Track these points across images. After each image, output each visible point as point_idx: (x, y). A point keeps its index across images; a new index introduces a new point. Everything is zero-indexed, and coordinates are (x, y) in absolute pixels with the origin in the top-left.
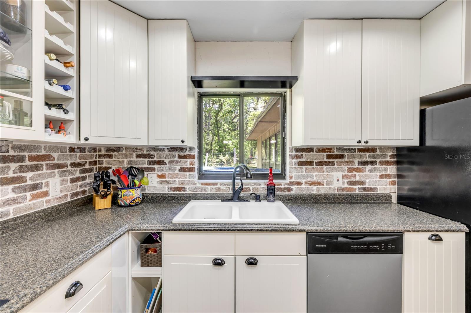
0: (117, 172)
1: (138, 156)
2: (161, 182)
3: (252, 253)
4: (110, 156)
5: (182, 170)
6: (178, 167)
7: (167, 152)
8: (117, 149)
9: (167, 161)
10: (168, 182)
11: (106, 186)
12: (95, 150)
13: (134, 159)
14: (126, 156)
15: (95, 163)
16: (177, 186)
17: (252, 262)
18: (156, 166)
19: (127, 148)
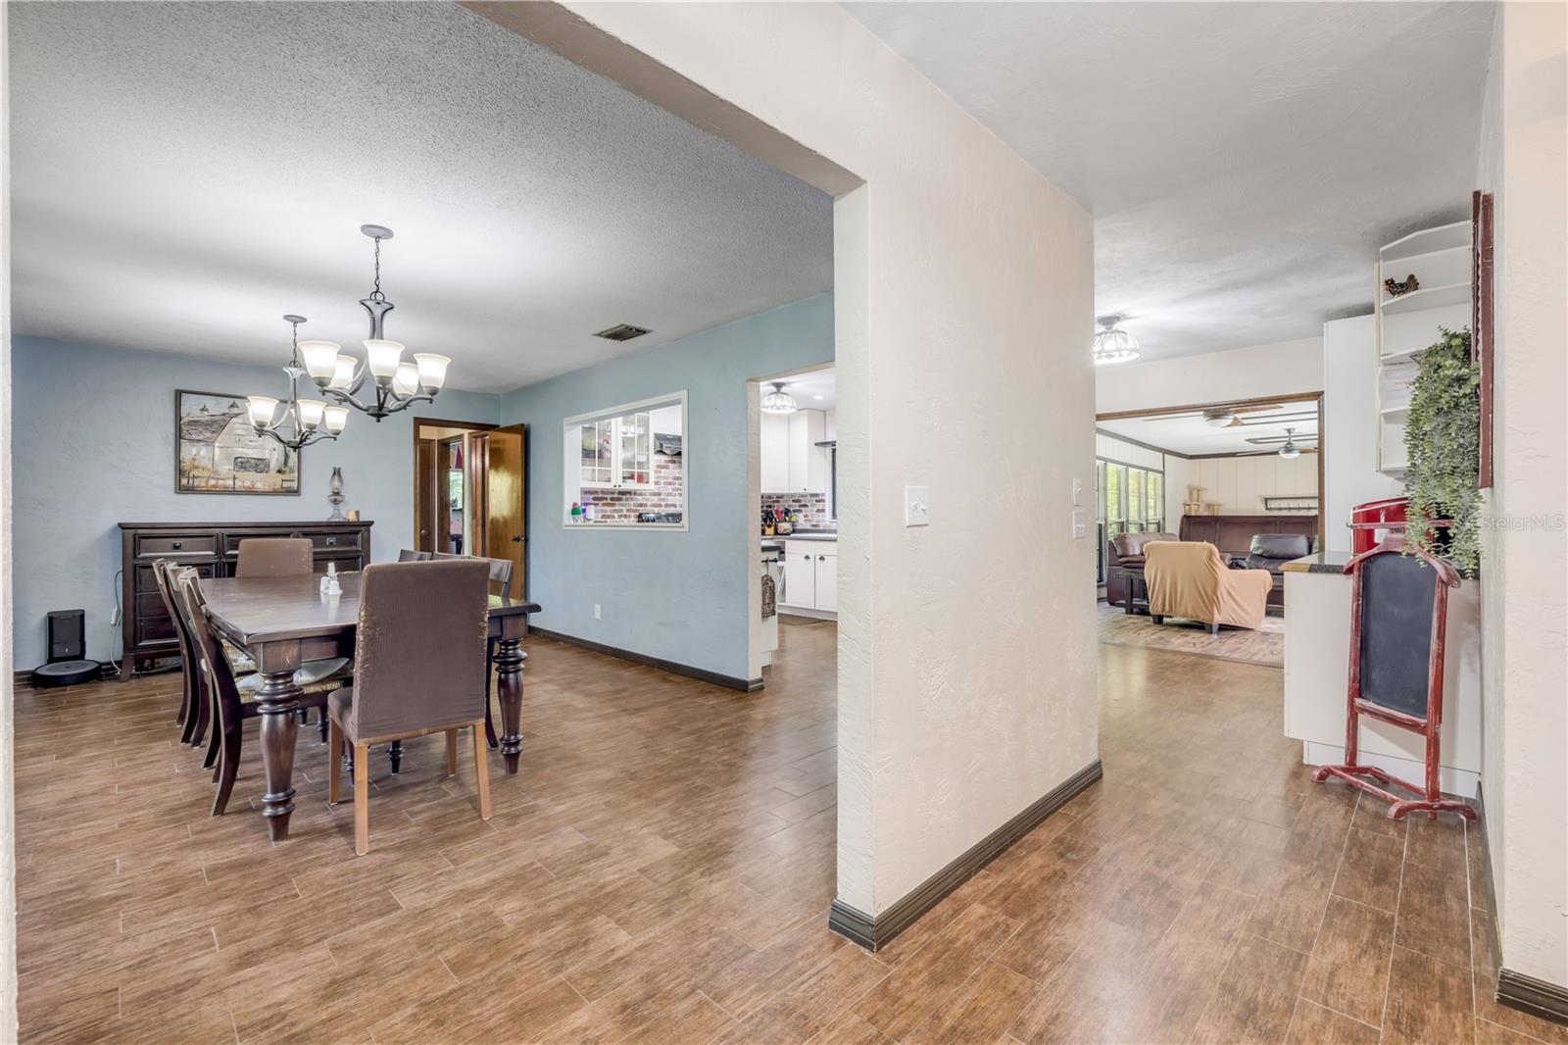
0: (777, 511)
1: (793, 501)
2: (806, 521)
3: (822, 553)
4: (778, 502)
5: (818, 511)
6: (815, 509)
7: (809, 498)
8: (780, 497)
9: (809, 504)
10: (810, 521)
11: (771, 520)
12: (770, 497)
13: (791, 503)
14: (787, 501)
15: (770, 507)
16: (815, 523)
17: (822, 558)
18: (803, 509)
19: (788, 495)
